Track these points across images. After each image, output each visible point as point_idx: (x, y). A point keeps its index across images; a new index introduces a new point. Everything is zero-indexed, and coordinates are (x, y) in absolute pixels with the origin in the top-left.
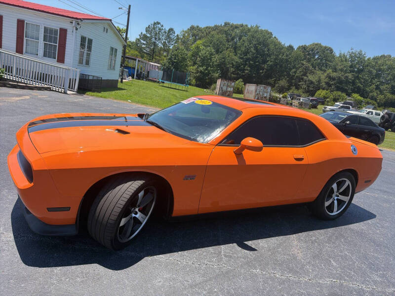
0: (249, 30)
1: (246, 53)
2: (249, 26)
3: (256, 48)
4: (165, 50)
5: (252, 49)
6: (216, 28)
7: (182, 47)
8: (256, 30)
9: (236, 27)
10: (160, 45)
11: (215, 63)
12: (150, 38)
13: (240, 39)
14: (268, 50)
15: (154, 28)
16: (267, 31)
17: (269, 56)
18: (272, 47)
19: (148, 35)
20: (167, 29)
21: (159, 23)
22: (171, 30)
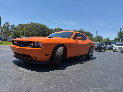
0: (39, 25)
1: (40, 31)
2: (39, 24)
3: (42, 30)
4: (11, 31)
5: (41, 30)
6: (29, 24)
7: (18, 30)
8: (41, 25)
9: (35, 24)
10: (10, 30)
11: (30, 34)
12: (6, 28)
13: (37, 27)
14: (46, 30)
15: (7, 25)
16: (45, 25)
17: (46, 32)
18: (47, 29)
19: (5, 27)
20: (12, 25)
21: (8, 23)
22: (13, 25)
